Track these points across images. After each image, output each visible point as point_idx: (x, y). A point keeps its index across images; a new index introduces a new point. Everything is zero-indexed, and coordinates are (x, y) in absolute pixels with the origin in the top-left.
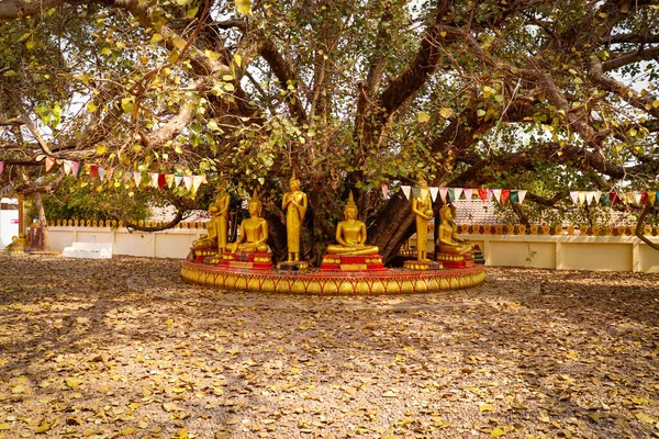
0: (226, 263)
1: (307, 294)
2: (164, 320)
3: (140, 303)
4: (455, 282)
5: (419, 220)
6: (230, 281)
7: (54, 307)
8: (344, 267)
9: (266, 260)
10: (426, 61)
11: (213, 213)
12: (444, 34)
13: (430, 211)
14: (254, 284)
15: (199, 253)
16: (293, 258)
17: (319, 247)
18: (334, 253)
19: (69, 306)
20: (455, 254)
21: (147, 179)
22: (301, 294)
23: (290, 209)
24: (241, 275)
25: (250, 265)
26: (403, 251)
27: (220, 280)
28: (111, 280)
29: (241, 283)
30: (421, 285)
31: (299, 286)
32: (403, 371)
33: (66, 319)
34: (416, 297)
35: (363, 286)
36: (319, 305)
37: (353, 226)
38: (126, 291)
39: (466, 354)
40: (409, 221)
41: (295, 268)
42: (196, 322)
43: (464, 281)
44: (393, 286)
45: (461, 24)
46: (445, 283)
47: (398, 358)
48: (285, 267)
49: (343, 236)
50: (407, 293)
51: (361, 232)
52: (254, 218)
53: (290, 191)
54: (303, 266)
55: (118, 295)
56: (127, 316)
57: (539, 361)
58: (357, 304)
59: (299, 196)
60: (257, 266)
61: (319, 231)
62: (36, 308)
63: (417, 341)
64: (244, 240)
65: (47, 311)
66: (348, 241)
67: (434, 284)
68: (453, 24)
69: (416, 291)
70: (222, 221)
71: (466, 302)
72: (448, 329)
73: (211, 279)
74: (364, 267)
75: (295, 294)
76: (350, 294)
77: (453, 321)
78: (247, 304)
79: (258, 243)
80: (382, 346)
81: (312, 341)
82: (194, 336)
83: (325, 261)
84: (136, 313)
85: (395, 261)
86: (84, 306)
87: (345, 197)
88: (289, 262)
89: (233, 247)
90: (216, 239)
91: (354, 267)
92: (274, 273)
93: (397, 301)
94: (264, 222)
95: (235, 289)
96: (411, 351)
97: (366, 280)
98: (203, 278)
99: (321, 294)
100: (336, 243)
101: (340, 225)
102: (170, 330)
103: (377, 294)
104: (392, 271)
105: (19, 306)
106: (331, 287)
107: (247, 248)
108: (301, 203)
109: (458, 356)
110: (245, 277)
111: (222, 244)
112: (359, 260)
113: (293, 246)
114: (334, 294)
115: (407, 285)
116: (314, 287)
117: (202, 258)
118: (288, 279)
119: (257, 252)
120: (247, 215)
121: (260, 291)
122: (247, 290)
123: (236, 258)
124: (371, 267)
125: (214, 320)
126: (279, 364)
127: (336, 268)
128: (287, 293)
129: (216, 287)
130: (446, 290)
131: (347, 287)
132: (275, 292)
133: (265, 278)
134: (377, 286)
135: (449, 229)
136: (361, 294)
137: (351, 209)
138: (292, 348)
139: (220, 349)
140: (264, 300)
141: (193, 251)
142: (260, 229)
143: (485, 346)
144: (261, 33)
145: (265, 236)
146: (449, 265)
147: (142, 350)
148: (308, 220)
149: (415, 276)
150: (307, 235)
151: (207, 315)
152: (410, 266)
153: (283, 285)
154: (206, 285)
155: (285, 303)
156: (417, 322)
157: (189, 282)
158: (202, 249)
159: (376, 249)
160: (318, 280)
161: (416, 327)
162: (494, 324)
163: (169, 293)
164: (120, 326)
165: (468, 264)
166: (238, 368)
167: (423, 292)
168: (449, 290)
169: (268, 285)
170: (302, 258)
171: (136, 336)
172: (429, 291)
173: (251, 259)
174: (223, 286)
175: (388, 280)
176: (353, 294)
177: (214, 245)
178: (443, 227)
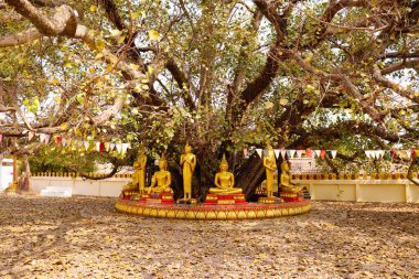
0: (144, 199)
1: (196, 219)
2: (104, 236)
3: (88, 226)
4: (291, 211)
5: (267, 171)
6: (147, 212)
7: (32, 229)
8: (220, 202)
9: (170, 198)
10: (270, 70)
11: (136, 168)
12: (281, 53)
13: (275, 166)
14: (162, 213)
15: (127, 194)
16: (187, 197)
17: (204, 189)
18: (213, 193)
19: (42, 227)
20: (291, 192)
21: (92, 145)
22: (192, 219)
23: (185, 165)
24: (154, 207)
25: (160, 201)
26: (258, 192)
27: (140, 211)
28: (70, 211)
29: (154, 213)
30: (270, 213)
31: (191, 214)
32: (259, 270)
33: (40, 236)
34: (266, 221)
35: (232, 214)
36: (204, 227)
38: (79, 218)
39: (300, 258)
40: (261, 172)
41: (189, 203)
42: (125, 238)
43: (297, 210)
44: (252, 214)
45: (292, 47)
46: (285, 212)
47: (256, 261)
48: (182, 202)
49: (219, 182)
50: (261, 218)
51: (230, 179)
52: (162, 171)
53: (185, 153)
54: (194, 201)
55: (74, 221)
56: (78, 234)
57: (348, 262)
58: (228, 226)
59: (192, 156)
60: (164, 202)
61: (204, 179)
62: (21, 229)
63: (268, 250)
64: (156, 185)
65: (28, 231)
66: (223, 185)
67: (278, 212)
68: (286, 47)
69: (266, 217)
70: (142, 173)
71: (299, 224)
72: (288, 242)
73: (134, 210)
74: (233, 202)
75: (188, 219)
76: (224, 220)
77: (291, 236)
78: (157, 226)
79: (165, 187)
80: (246, 253)
81: (200, 250)
82: (123, 247)
83: (208, 198)
84: (85, 232)
85: (253, 197)
86: (52, 227)
87: (220, 157)
88: (185, 199)
89: (149, 189)
90: (138, 184)
91: (227, 202)
92: (174, 206)
93: (255, 223)
94: (168, 174)
95: (150, 217)
96: (264, 256)
97: (234, 210)
98: (129, 210)
99: (205, 219)
100: (215, 186)
101: (217, 175)
102: (107, 243)
103: (241, 219)
104: (251, 204)
105: (10, 228)
106: (212, 215)
107: (158, 190)
108: (193, 161)
109: (295, 259)
110: (157, 209)
111: (142, 188)
112: (230, 197)
113: (187, 188)
114: (213, 219)
115: (261, 213)
116: (201, 215)
117: (129, 197)
118: (184, 210)
119: (164, 193)
120: (158, 169)
121: (166, 218)
122: (157, 217)
123: (151, 197)
124: (237, 202)
125: (136, 237)
126: (178, 266)
127: (214, 202)
128: (184, 219)
129: (138, 215)
130: (285, 216)
131: (222, 215)
132: (176, 218)
133: (169, 209)
134: (242, 214)
135: (287, 177)
136: (231, 219)
137: (224, 165)
138: (186, 255)
139: (140, 256)
140: (168, 223)
141: (123, 192)
142: (166, 178)
143: (312, 253)
144: (166, 54)
145: (169, 182)
146: (288, 199)
147: (88, 257)
148: (197, 172)
149: (266, 207)
150: (196, 181)
151: (132, 234)
152: (263, 201)
153: (181, 214)
154: (131, 214)
155: (182, 225)
156: (268, 237)
157: (120, 212)
158: (129, 191)
159: (240, 190)
160: (203, 211)
161: (267, 241)
162: (318, 238)
163: (107, 219)
164: (75, 240)
165: (300, 199)
166: (150, 268)
167: (271, 217)
168: (288, 216)
169: (171, 214)
170: (193, 196)
171: (85, 247)
172: (274, 217)
173: (160, 197)
174: (142, 215)
175: (248, 210)
176: (226, 219)
177: (136, 189)
178: (284, 175)
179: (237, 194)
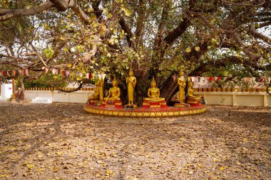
0: (104, 105)
1: (137, 117)
3: (72, 122)
4: (195, 112)
5: (180, 87)
6: (106, 113)
7: (38, 124)
8: (152, 106)
9: (120, 104)
10: (184, 25)
11: (97, 85)
12: (193, 15)
13: (185, 84)
14: (116, 113)
15: (92, 101)
16: (131, 103)
17: (140, 98)
18: (147, 101)
19: (44, 123)
20: (195, 100)
21: (84, 75)
22: (134, 117)
23: (130, 83)
24: (110, 110)
25: (114, 106)
26: (173, 100)
27: (101, 112)
28: (56, 112)
29: (110, 113)
30: (182, 113)
31: (134, 114)
32: (182, 147)
33: (45, 129)
34: (180, 118)
35: (159, 114)
36: (143, 122)
37: (154, 90)
38: (64, 117)
39: (205, 140)
40: (176, 87)
41: (132, 107)
42: (97, 129)
43: (198, 111)
44: (171, 114)
45: (200, 11)
46: (191, 112)
47: (179, 142)
48: (128, 107)
49: (150, 94)
50: (176, 116)
53: (129, 76)
54: (135, 106)
55: (61, 119)
56: (68, 128)
57: (233, 142)
58: (158, 121)
59: (133, 78)
60: (117, 106)
61: (141, 92)
62: (31, 125)
63: (184, 135)
64: (111, 96)
65: (36, 125)
66: (153, 96)
67: (186, 112)
68: (196, 11)
69: (180, 116)
70: (101, 89)
71: (200, 120)
72: (195, 131)
73: (98, 112)
74: (159, 106)
75: (132, 117)
76: (154, 117)
77: (197, 127)
78: (114, 122)
79: (117, 97)
80: (172, 137)
81: (144, 136)
82: (97, 135)
83: (144, 104)
84: (71, 126)
85: (171, 103)
86: (50, 123)
87: (150, 78)
88: (129, 104)
89: (107, 99)
90: (99, 95)
91: (155, 106)
92: (123, 109)
93: (173, 120)
94: (119, 89)
95: (108, 116)
96: (182, 139)
97: (160, 111)
98: (94, 111)
99: (143, 117)
100: (147, 97)
101: (149, 90)
102: (88, 133)
103: (165, 117)
104: (170, 108)
105: (24, 124)
106: (147, 114)
107: (112, 99)
108: (134, 81)
109: (201, 140)
110: (112, 111)
111: (101, 98)
112: (157, 103)
114: (148, 117)
115: (176, 113)
116: (140, 114)
117: (93, 103)
118: (129, 111)
119: (116, 101)
120: (111, 86)
121: (118, 116)
122: (113, 116)
123: (108, 103)
124: (162, 106)
125: (103, 129)
126: (135, 145)
127: (148, 107)
128: (129, 117)
129: (100, 115)
130: (191, 115)
131: (153, 114)
132: (124, 117)
133: (120, 111)
134: (165, 114)
135: (192, 90)
136: (158, 117)
137: (154, 83)
138: (137, 139)
139: (110, 140)
140: (120, 120)
141: (89, 100)
142: (117, 92)
143: (211, 137)
145: (119, 94)
146: (192, 105)
147: (80, 141)
148: (136, 89)
149: (180, 110)
150: (136, 94)
151: (100, 126)
152: (177, 106)
153: (127, 114)
154: (96, 114)
155: (129, 121)
156: (183, 128)
157: (88, 113)
158: (93, 100)
159: (164, 99)
160: (141, 112)
161: (183, 130)
162: (213, 128)
163: (82, 118)
164: (67, 131)
165: (200, 104)
166: (120, 147)
167: (183, 116)
168: (193, 115)
169: (121, 114)
171: (75, 135)
172: (185, 115)
173: (114, 104)
174: (103, 115)
175: (169, 111)
176: (155, 117)
177: (98, 98)
178: (190, 90)
179: (162, 102)
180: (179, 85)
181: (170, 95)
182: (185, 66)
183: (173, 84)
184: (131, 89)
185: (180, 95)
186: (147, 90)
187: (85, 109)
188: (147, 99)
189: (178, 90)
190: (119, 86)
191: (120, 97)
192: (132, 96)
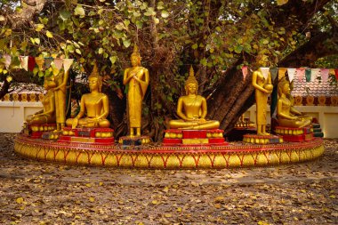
0: (67, 138)
1: (150, 168)
2: (12, 199)
4: (295, 156)
5: (258, 94)
6: (72, 157)
8: (186, 141)
9: (109, 135)
11: (49, 88)
13: (270, 86)
14: (97, 159)
15: (35, 129)
16: (135, 133)
17: (157, 121)
20: (295, 127)
22: (144, 168)
23: (132, 84)
24: (83, 151)
25: (92, 140)
26: (239, 126)
27: (60, 156)
29: (83, 158)
30: (262, 159)
31: (143, 160)
35: (205, 161)
36: (164, 179)
37: (194, 101)
40: (247, 94)
41: (138, 143)
42: (47, 200)
43: (305, 155)
44: (235, 160)
46: (285, 157)
48: (127, 142)
49: (184, 110)
50: (249, 167)
51: (201, 107)
52: (95, 93)
53: (131, 66)
54: (145, 140)
58: (201, 178)
59: (142, 71)
60: (100, 141)
61: (161, 107)
63: (269, 215)
64: (84, 116)
66: (190, 115)
67: (273, 157)
69: (257, 165)
70: (60, 96)
71: (310, 177)
72: (297, 204)
73: (50, 155)
74: (206, 141)
75: (138, 168)
76: (193, 168)
77: (303, 195)
78: (92, 180)
79: (100, 118)
82: (50, 213)
83: (167, 135)
85: (235, 134)
88: (132, 136)
89: (74, 122)
90: (53, 113)
91: (196, 141)
92: (116, 148)
93: (240, 175)
94: (104, 98)
95: (77, 165)
97: (208, 154)
98: (42, 154)
99: (165, 168)
101: (181, 100)
102: (24, 209)
103: (220, 168)
104: (232, 145)
106: (173, 161)
107: (89, 123)
108: (143, 78)
110: (87, 152)
111: (61, 119)
112: (201, 134)
113: (135, 120)
114: (177, 168)
115: (248, 159)
116: (158, 161)
117: (39, 133)
118: (131, 154)
119: (99, 127)
120: (86, 90)
121: (103, 166)
122: (90, 165)
123: (78, 133)
124: (213, 141)
125: (63, 197)
127: (178, 142)
128: (131, 167)
129: (56, 162)
130: (286, 163)
131: (189, 161)
132: (118, 167)
133: (108, 153)
134: (219, 160)
135: (288, 103)
136: (203, 168)
137: (192, 85)
140: (108, 175)
141: (29, 126)
142: (101, 105)
145: (106, 111)
146: (288, 138)
148: (148, 96)
149: (256, 150)
150: (147, 109)
151: (56, 192)
152: (250, 140)
153: (126, 160)
154: (46, 161)
155: (130, 178)
156: (265, 196)
157: (26, 159)
158: (39, 124)
159: (217, 123)
160: (161, 154)
161: (265, 201)
163: (9, 170)
165: (308, 137)
167: (264, 166)
168: (290, 164)
169: (111, 160)
170: (144, 133)
172: (269, 165)
173: (93, 134)
174: (64, 162)
175: (229, 154)
176: (196, 168)
177: (52, 121)
178: (282, 100)
179: (212, 130)
180: (255, 89)
181: (232, 114)
182: (272, 39)
183: (240, 86)
184: (134, 98)
185: (259, 114)
186: (176, 101)
187: (18, 148)
188: (174, 123)
189: (252, 100)
190: (105, 89)
191: (108, 117)
192: (138, 115)
